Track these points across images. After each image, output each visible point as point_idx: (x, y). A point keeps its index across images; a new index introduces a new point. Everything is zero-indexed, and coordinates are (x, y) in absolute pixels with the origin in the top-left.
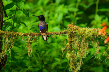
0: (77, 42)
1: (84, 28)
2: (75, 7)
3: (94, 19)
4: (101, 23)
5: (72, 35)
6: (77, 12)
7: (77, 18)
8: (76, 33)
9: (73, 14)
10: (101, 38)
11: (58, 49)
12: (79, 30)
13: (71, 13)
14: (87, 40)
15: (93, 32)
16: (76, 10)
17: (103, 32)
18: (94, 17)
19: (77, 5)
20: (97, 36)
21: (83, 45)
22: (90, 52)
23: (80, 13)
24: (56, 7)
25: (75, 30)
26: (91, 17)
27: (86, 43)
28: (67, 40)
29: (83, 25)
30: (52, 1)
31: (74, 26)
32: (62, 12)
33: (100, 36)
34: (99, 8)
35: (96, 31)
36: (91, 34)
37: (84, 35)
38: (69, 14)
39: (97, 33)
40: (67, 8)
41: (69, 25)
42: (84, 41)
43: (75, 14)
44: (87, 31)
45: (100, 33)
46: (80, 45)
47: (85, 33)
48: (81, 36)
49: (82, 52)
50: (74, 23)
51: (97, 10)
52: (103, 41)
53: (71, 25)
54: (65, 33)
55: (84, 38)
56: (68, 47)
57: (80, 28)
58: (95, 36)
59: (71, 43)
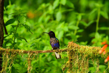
0: (77, 60)
1: (84, 46)
2: (75, 25)
3: (94, 38)
4: (102, 42)
5: (72, 53)
6: (77, 30)
7: (78, 36)
8: (76, 51)
9: (74, 32)
10: (102, 56)
11: (58, 68)
12: (80, 48)
13: (71, 30)
14: (87, 58)
15: (93, 50)
16: (76, 28)
17: (104, 51)
18: (94, 35)
19: (78, 23)
20: (97, 54)
21: (84, 63)
22: (90, 71)
23: (81, 31)
24: (56, 24)
25: (75, 48)
26: (92, 35)
27: (86, 61)
28: (67, 58)
29: (83, 43)
30: (52, 19)
31: (75, 44)
32: (62, 30)
33: (100, 54)
34: (99, 26)
35: (97, 49)
36: (91, 52)
37: (84, 53)
38: (69, 31)
39: (97, 52)
40: (68, 26)
41: (69, 43)
42: (84, 59)
43: (76, 32)
44: (87, 49)
45: (100, 52)
46: (80, 63)
47: (86, 51)
48: (81, 54)
49: (82, 71)
50: (74, 41)
51: (97, 28)
52: (104, 59)
53: (71, 43)
54: (66, 51)
55: (85, 56)
56: (69, 65)
57: (80, 46)
58: (96, 54)
59: (71, 62)
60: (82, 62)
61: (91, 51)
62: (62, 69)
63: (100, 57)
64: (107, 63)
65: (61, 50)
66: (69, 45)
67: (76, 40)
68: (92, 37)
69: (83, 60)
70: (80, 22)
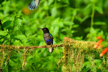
0: (72, 55)
1: (79, 41)
2: (70, 20)
3: (89, 33)
4: (97, 37)
5: (68, 48)
6: (73, 25)
7: (73, 32)
8: (72, 46)
9: (69, 27)
10: (97, 51)
11: (54, 63)
12: (75, 43)
13: (66, 26)
14: (82, 53)
15: (88, 45)
16: (71, 23)
17: (99, 45)
18: (89, 30)
19: (73, 18)
20: (93, 49)
22: (86, 65)
23: (76, 26)
24: (51, 20)
25: (71, 43)
26: (87, 30)
27: (81, 56)
28: (62, 53)
29: (78, 38)
30: (48, 15)
31: (70, 39)
32: (58, 25)
33: (95, 49)
34: (94, 21)
35: (92, 44)
36: (87, 47)
37: (80, 48)
38: (64, 27)
39: (93, 46)
40: (63, 21)
41: (64, 38)
43: (71, 27)
44: (82, 44)
45: (95, 47)
46: (76, 58)
47: (81, 46)
48: (76, 49)
50: (70, 36)
51: (92, 23)
52: (99, 54)
53: (67, 38)
54: (61, 46)
55: (80, 51)
56: (64, 60)
57: (76, 41)
58: (91, 49)
59: (67, 57)
60: (78, 57)
62: (58, 64)
63: (95, 51)
64: (102, 57)
65: (56, 46)
66: (64, 40)
67: (71, 35)
68: (87, 32)
69: (79, 54)
70: (75, 17)
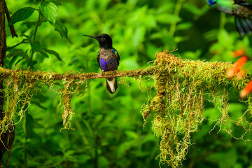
0: (176, 94)
1: (192, 62)
2: (172, 12)
3: (216, 41)
4: (234, 51)
5: (166, 77)
6: (178, 24)
7: (178, 39)
8: (175, 73)
9: (169, 30)
10: (234, 84)
11: (133, 112)
12: (182, 66)
13: (163, 26)
14: (199, 89)
15: (213, 70)
16: (174, 19)
17: (238, 71)
18: (216, 36)
19: (178, 7)
20: (224, 79)
21: (192, 101)
22: (207, 118)
23: (184, 26)
24: (128, 12)
25: (173, 66)
26: (209, 35)
27: (198, 95)
28: (153, 89)
29: (190, 54)
31: (171, 58)
32: (142, 24)
33: (230, 79)
35: (222, 68)
36: (210, 76)
37: (193, 78)
38: (158, 28)
39: (224, 73)
40: (155, 15)
41: (158, 54)
42: (194, 91)
43: (173, 29)
44: (200, 69)
45: (229, 74)
46: (184, 101)
47: (196, 72)
48: (185, 81)
49: (188, 118)
50: (170, 50)
51: (224, 20)
52: (238, 91)
53: (163, 54)
54: (150, 73)
55: (194, 84)
56: (157, 105)
57: (184, 62)
58: (220, 80)
59: (164, 98)
60: (189, 98)
61: (208, 72)
62: (143, 115)
63: (230, 85)
64: (246, 99)
65: (139, 72)
66: (157, 60)
67: (174, 48)
69: (191, 92)
70: (182, 6)
